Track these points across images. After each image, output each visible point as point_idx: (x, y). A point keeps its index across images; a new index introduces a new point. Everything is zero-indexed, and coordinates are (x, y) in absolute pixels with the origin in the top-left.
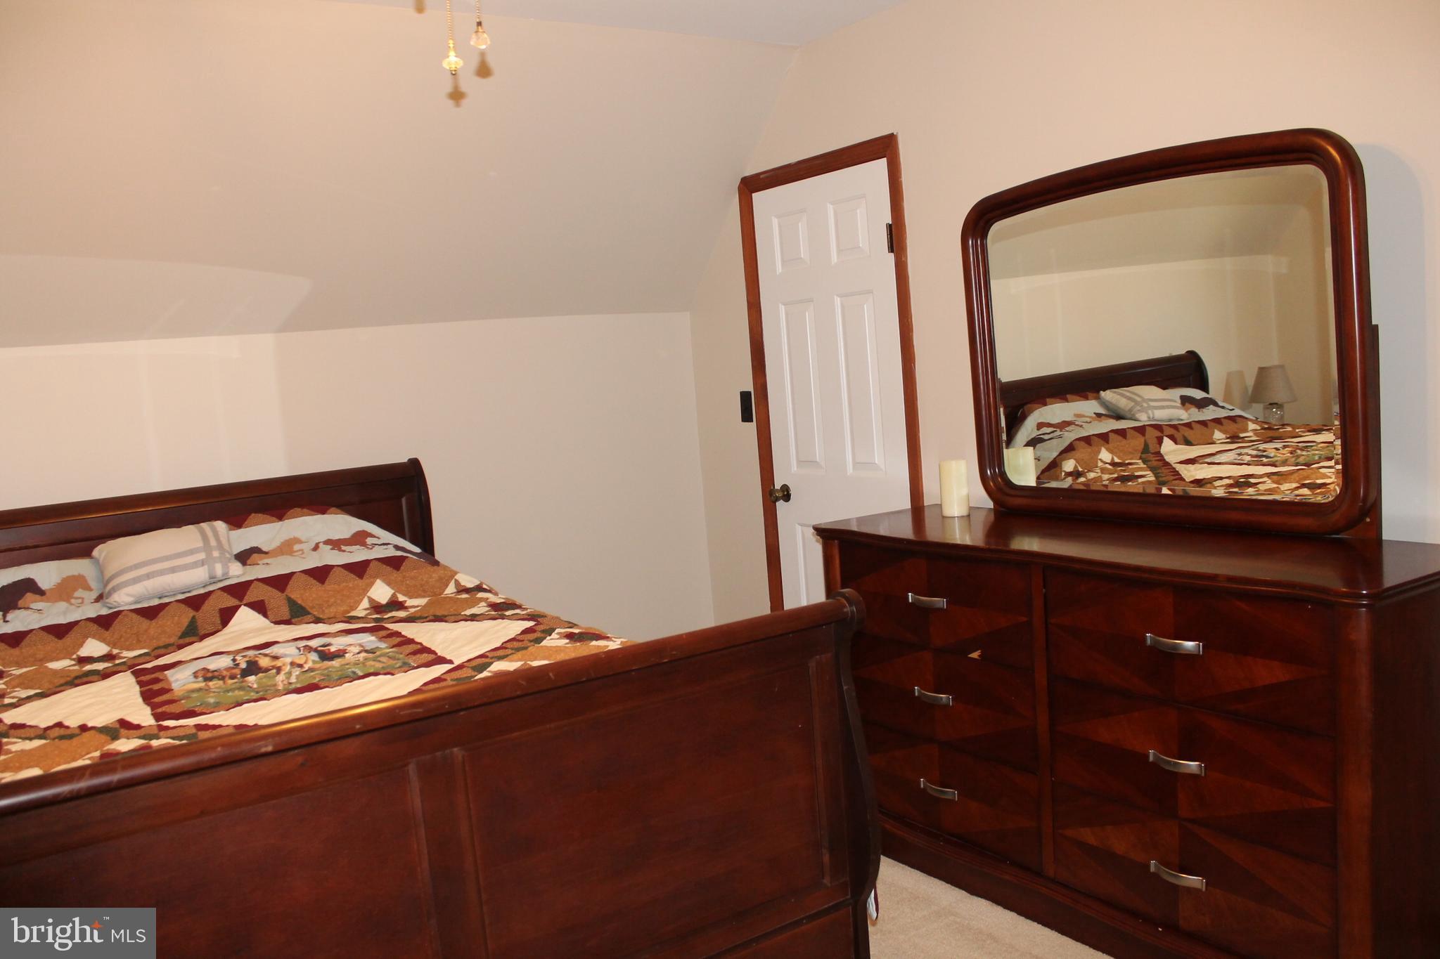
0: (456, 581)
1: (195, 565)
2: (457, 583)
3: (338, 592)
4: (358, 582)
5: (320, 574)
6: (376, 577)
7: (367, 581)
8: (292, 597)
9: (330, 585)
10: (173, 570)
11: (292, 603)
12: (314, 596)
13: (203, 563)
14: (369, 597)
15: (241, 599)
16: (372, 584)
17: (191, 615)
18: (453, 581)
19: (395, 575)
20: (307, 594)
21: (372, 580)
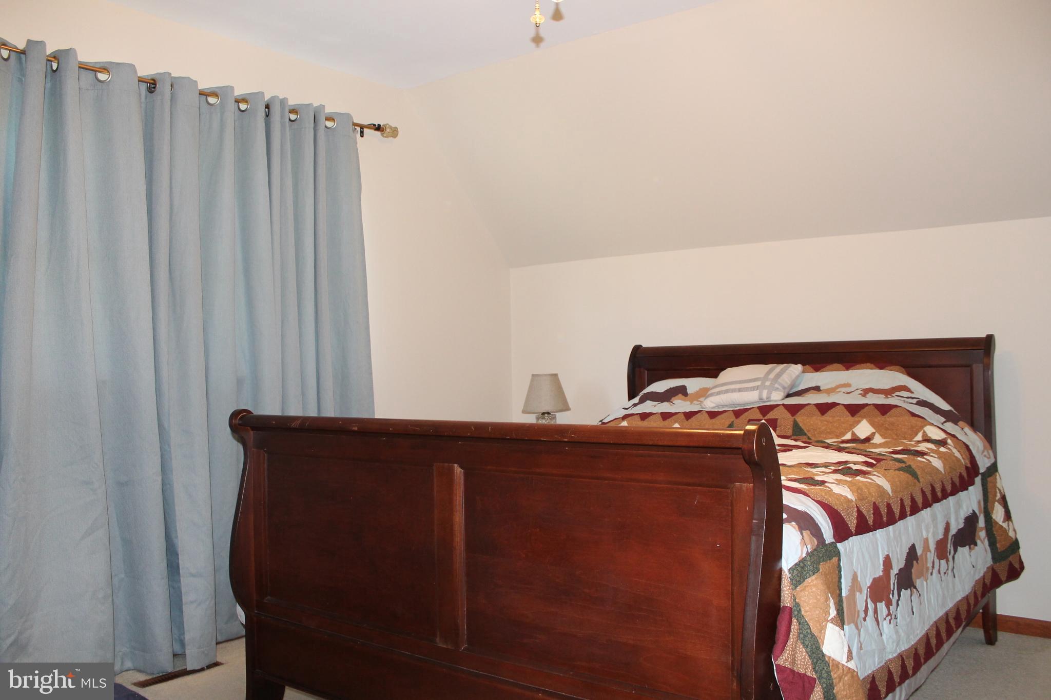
0: (924, 431)
1: (753, 389)
2: (925, 434)
3: (831, 423)
4: (850, 419)
5: (824, 408)
6: (863, 417)
7: (857, 419)
8: (797, 420)
9: (828, 416)
10: (740, 390)
11: (796, 425)
12: (812, 423)
13: (757, 388)
14: (853, 431)
15: (764, 416)
16: (858, 422)
17: (732, 420)
18: (922, 431)
19: (880, 419)
20: (808, 420)
21: (860, 419)
